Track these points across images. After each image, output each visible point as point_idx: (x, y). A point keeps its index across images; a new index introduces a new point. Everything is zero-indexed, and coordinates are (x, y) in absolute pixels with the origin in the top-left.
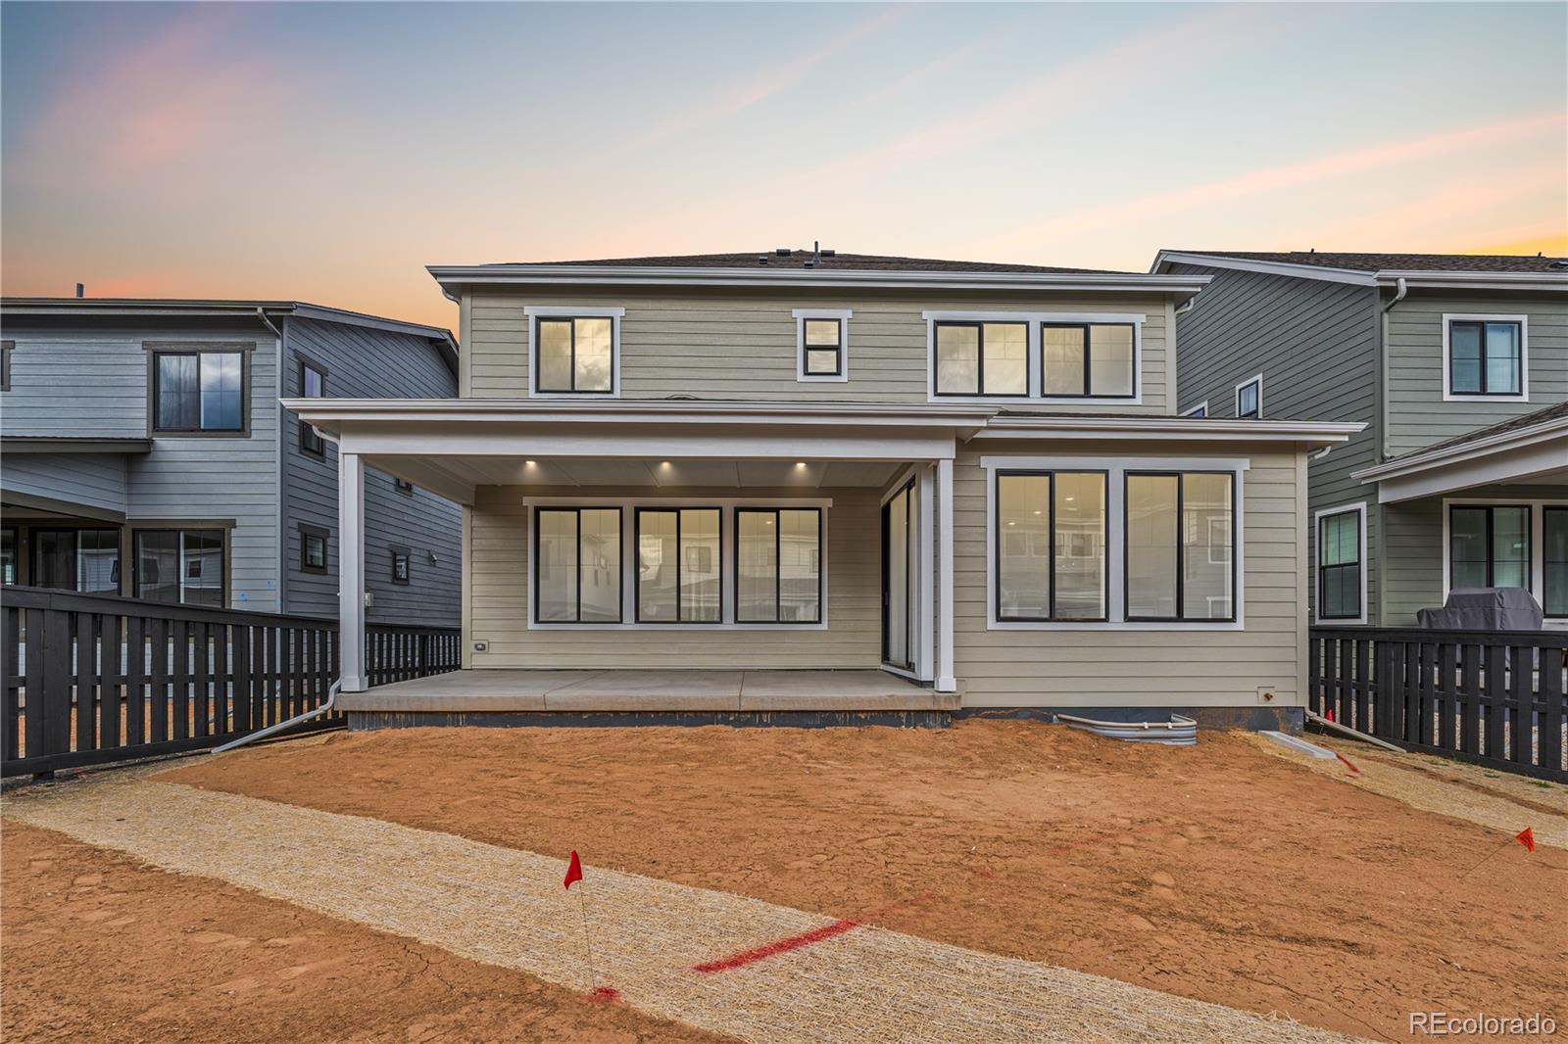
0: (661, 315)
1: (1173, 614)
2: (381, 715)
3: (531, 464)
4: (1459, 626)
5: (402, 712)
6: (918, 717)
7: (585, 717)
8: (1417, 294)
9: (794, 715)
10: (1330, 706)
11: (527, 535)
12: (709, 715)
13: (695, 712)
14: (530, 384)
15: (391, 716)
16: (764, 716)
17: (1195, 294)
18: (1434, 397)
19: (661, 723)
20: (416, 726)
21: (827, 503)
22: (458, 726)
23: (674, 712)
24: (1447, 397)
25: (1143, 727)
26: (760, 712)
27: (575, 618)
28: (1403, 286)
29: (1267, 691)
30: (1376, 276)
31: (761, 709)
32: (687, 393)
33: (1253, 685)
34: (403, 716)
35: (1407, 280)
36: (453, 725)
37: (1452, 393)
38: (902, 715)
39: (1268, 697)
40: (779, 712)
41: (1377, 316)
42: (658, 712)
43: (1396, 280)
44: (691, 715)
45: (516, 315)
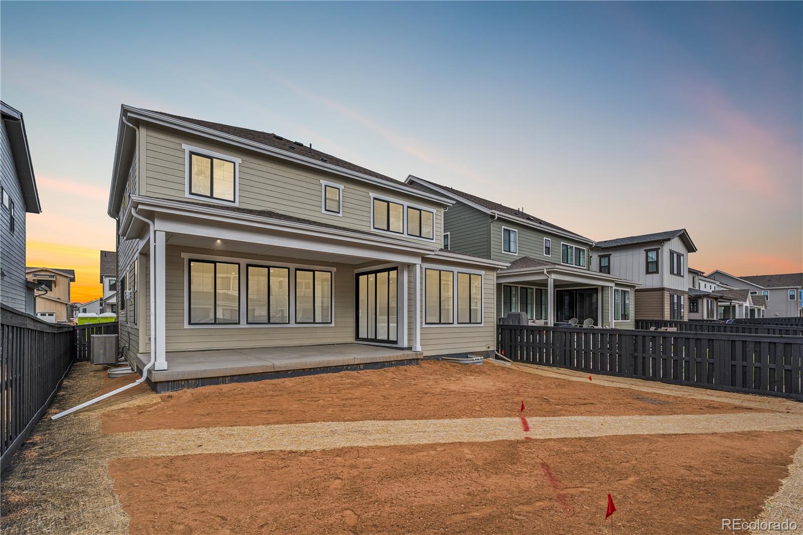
0: (259, 168)
1: (469, 322)
2: (180, 382)
3: (219, 241)
4: (511, 324)
5: (193, 379)
6: (410, 362)
7: (289, 373)
8: (500, 219)
9: (371, 364)
10: (501, 352)
11: (184, 274)
12: (341, 367)
13: (336, 366)
14: (186, 188)
15: (186, 382)
16: (361, 365)
17: (449, 206)
18: (500, 251)
19: (323, 373)
20: (202, 386)
21: (334, 270)
22: (226, 383)
23: (327, 367)
24: (503, 252)
25: (473, 360)
26: (359, 364)
27: (213, 322)
28: (497, 216)
29: (488, 346)
30: (491, 211)
31: (360, 363)
32: (273, 209)
33: (485, 344)
34: (193, 381)
35: (498, 214)
36: (223, 383)
37: (504, 251)
38: (405, 361)
39: (489, 347)
40: (366, 364)
41: (489, 223)
42: (321, 368)
43: (495, 214)
44: (334, 368)
45: (177, 147)
